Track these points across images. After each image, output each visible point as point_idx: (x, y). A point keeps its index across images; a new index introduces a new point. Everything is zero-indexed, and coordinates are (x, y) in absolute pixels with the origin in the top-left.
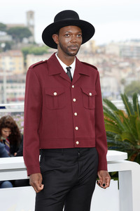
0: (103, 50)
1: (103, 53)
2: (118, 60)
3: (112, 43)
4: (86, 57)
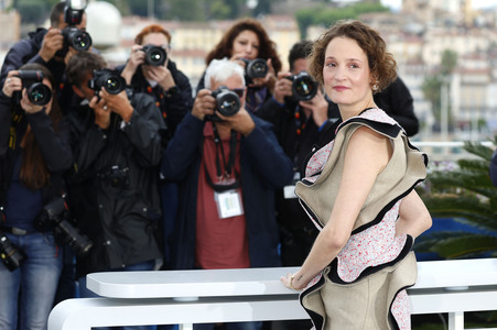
0: (489, 18)
4: (449, 34)
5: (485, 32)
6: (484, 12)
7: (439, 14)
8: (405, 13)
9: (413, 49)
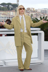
1: (36, 12)
2: (40, 13)
3: (39, 9)
4: (32, 12)
9: (28, 14)
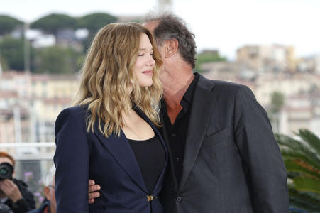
0: (310, 65)
4: (276, 78)
5: (306, 76)
6: (306, 60)
7: (267, 62)
8: (239, 62)
